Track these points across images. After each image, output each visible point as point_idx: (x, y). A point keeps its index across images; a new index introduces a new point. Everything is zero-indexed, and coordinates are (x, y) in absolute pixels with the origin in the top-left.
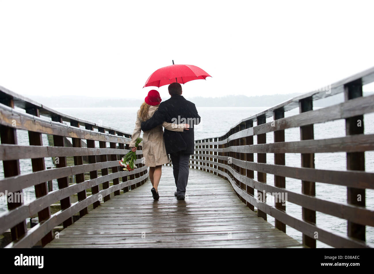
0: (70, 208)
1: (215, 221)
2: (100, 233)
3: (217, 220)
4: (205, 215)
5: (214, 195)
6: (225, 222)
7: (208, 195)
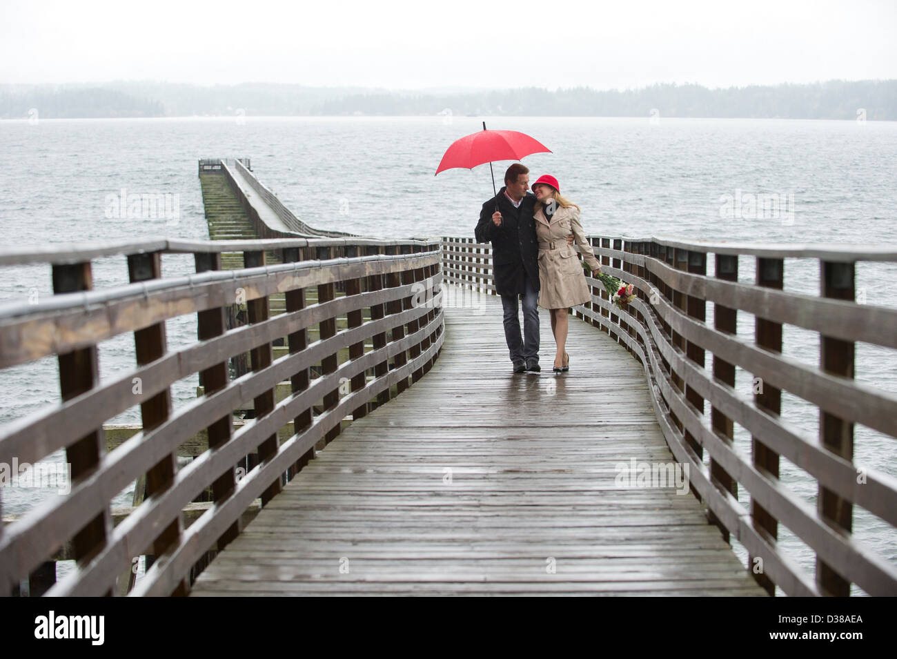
0: (233, 497)
1: (597, 539)
2: (309, 576)
3: (604, 533)
4: (574, 509)
5: (604, 428)
6: (621, 541)
7: (587, 426)
